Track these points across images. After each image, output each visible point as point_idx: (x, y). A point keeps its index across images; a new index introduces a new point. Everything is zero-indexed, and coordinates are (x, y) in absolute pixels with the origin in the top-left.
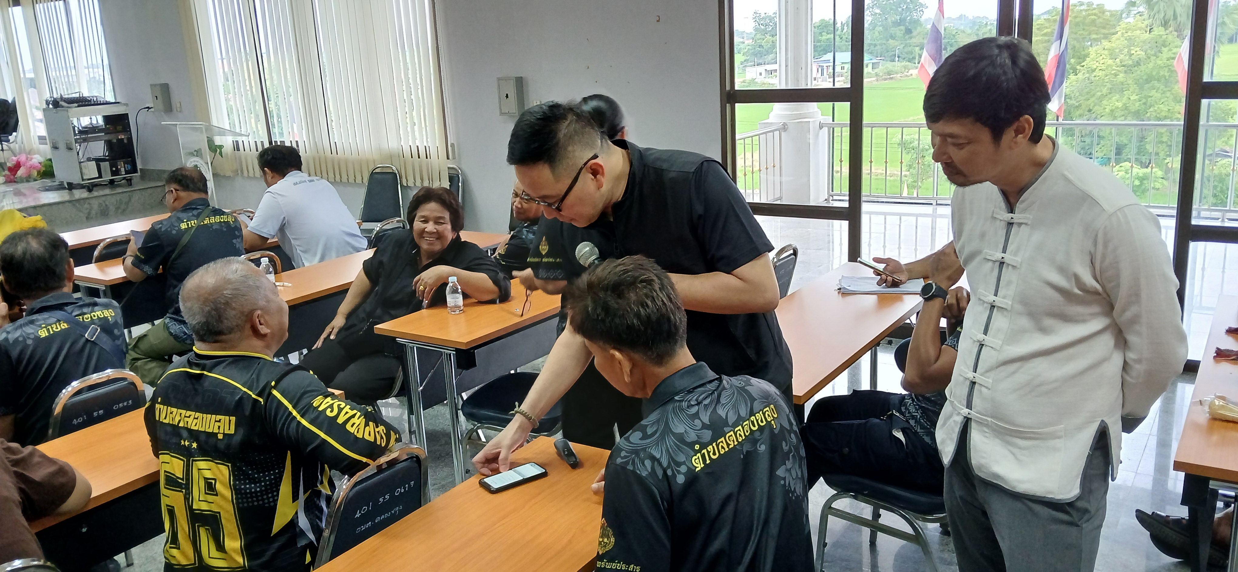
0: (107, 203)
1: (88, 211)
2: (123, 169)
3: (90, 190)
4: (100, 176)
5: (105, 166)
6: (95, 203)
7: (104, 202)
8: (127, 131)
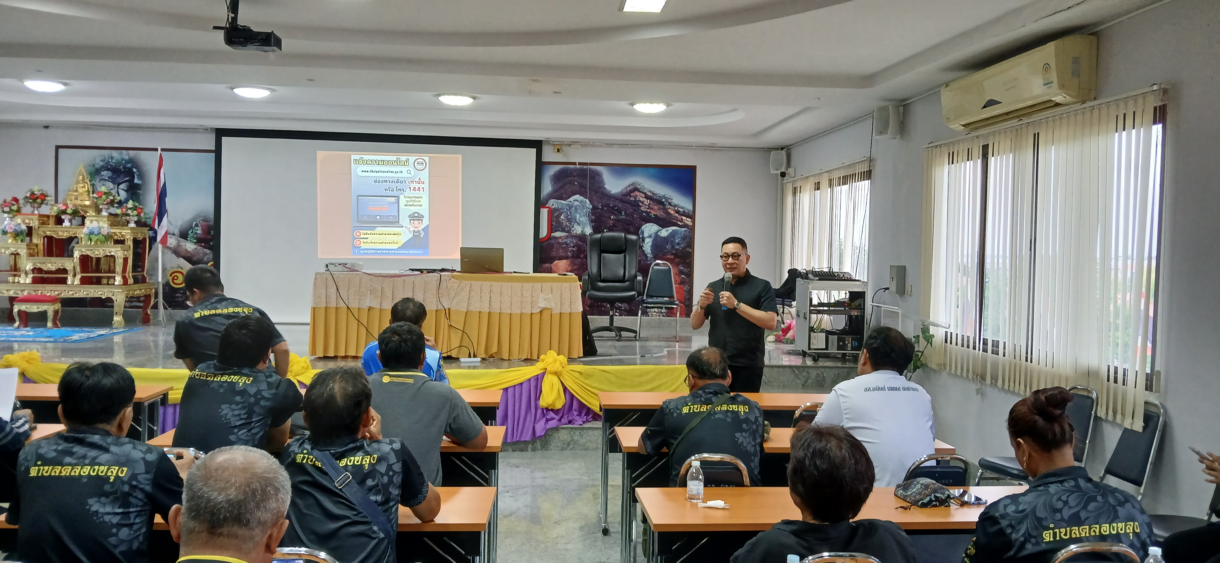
0: (825, 375)
1: (805, 379)
2: (849, 345)
3: (815, 360)
4: (827, 349)
5: (834, 339)
6: (814, 373)
7: (823, 374)
8: (861, 309)
